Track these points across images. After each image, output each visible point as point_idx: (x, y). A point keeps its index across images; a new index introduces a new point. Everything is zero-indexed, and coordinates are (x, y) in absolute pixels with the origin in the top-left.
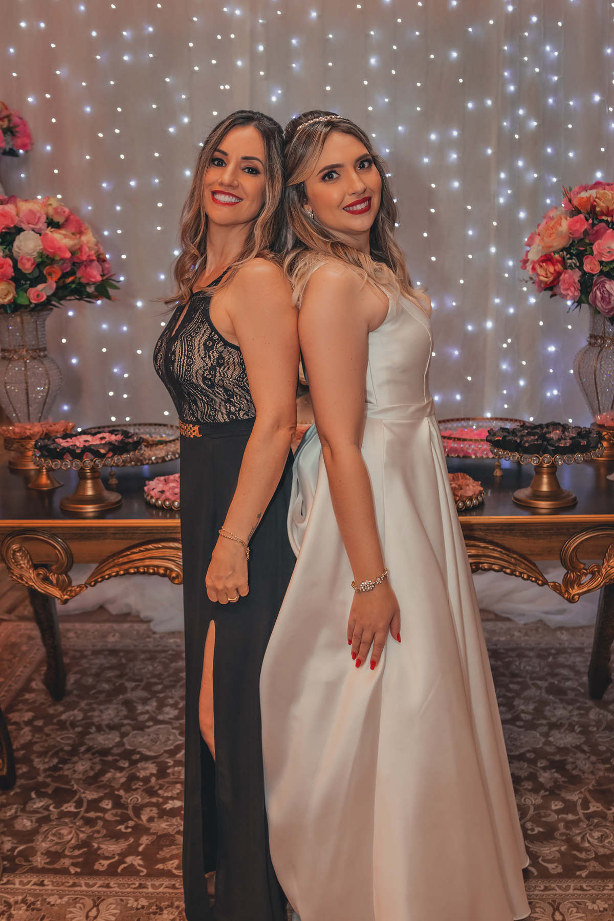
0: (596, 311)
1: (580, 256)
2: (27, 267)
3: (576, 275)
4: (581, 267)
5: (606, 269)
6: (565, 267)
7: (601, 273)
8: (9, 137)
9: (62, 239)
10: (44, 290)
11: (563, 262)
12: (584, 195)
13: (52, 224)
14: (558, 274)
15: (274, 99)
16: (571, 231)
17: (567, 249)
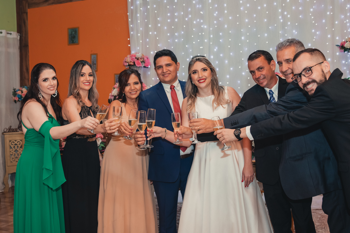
8: (143, 63)
15: (215, 50)
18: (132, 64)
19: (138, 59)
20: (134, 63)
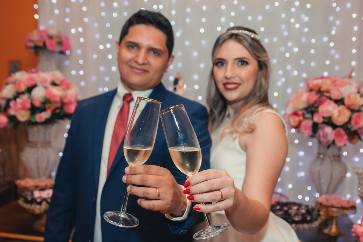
0: (320, 142)
1: (313, 113)
2: (37, 104)
3: (310, 123)
4: (312, 119)
5: (326, 120)
6: (305, 118)
7: (323, 123)
9: (57, 92)
10: (45, 115)
11: (303, 115)
12: (316, 82)
13: (54, 84)
14: (300, 122)
16: (308, 101)
17: (306, 109)
18: (40, 44)
19: (51, 37)
20: (44, 44)
